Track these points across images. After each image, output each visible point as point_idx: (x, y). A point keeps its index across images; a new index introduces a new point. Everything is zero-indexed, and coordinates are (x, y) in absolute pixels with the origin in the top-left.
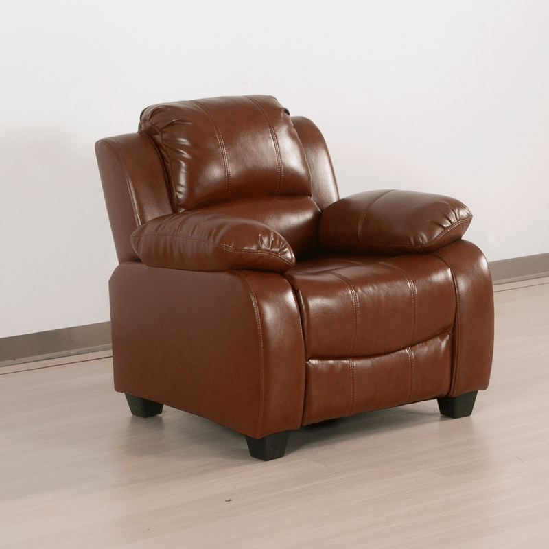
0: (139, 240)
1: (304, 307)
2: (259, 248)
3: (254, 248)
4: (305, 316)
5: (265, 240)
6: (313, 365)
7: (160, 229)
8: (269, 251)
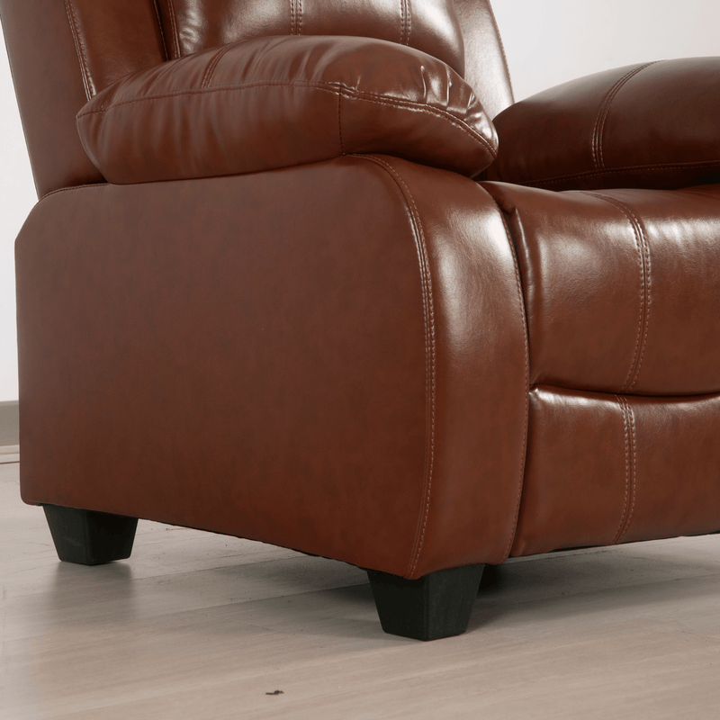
0: (99, 122)
1: (527, 252)
2: (422, 100)
3: (411, 96)
4: (530, 273)
5: (435, 84)
6: (543, 403)
7: (154, 85)
8: (444, 108)
